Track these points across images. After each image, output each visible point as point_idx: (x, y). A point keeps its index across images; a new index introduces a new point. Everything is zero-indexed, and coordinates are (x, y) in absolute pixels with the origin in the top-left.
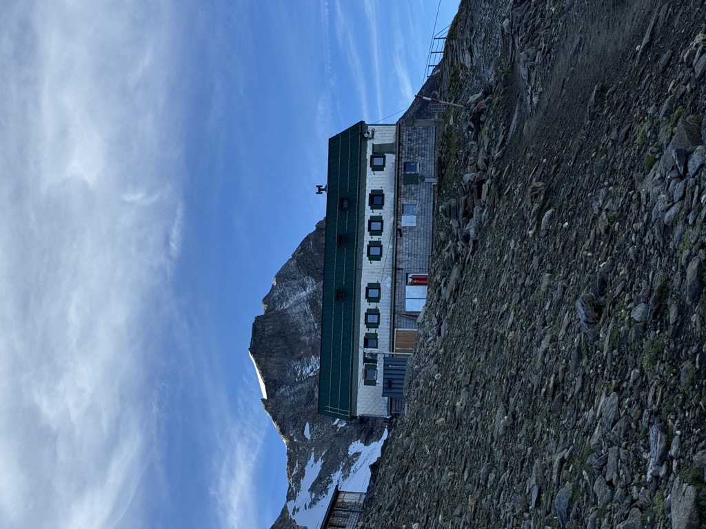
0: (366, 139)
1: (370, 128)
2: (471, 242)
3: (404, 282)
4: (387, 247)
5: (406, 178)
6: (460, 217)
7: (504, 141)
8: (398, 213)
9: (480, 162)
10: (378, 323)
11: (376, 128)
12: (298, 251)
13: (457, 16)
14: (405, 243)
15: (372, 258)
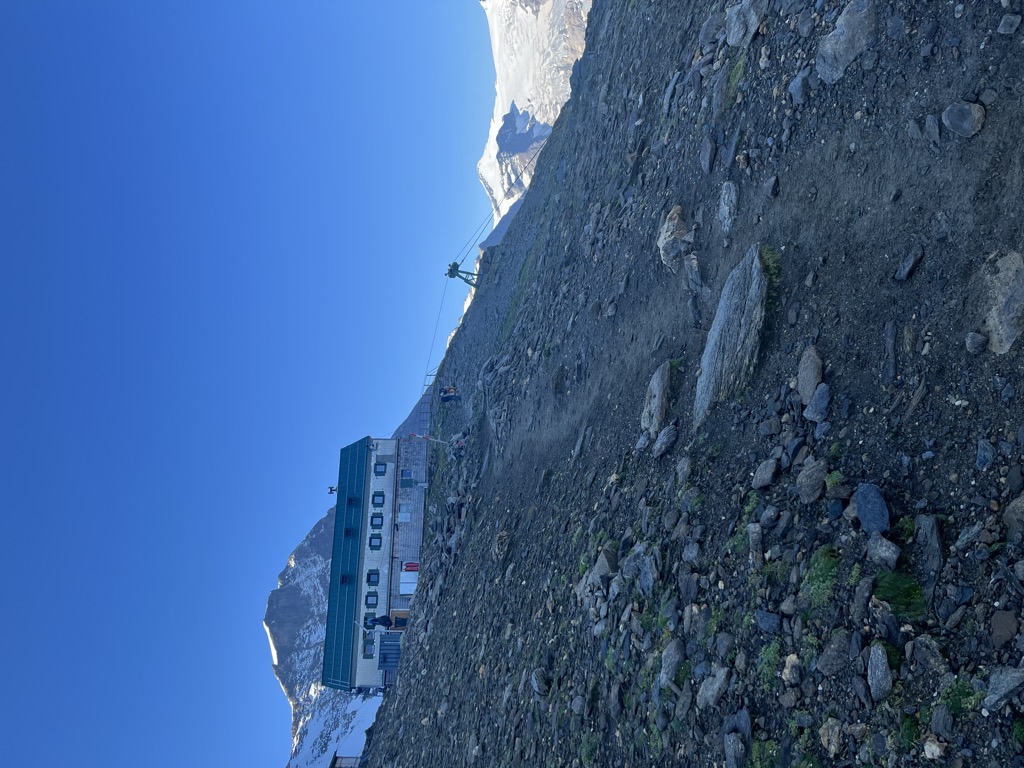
0: (371, 450)
1: (374, 442)
2: (452, 554)
3: (399, 569)
4: (386, 539)
5: (403, 482)
6: (445, 532)
7: (478, 474)
8: (395, 511)
9: (460, 488)
10: (377, 604)
11: (380, 442)
12: (311, 533)
13: (444, 360)
14: (401, 536)
15: (373, 548)
